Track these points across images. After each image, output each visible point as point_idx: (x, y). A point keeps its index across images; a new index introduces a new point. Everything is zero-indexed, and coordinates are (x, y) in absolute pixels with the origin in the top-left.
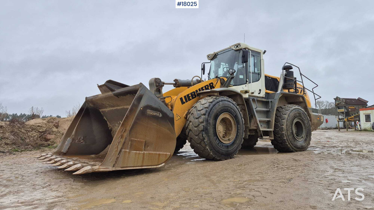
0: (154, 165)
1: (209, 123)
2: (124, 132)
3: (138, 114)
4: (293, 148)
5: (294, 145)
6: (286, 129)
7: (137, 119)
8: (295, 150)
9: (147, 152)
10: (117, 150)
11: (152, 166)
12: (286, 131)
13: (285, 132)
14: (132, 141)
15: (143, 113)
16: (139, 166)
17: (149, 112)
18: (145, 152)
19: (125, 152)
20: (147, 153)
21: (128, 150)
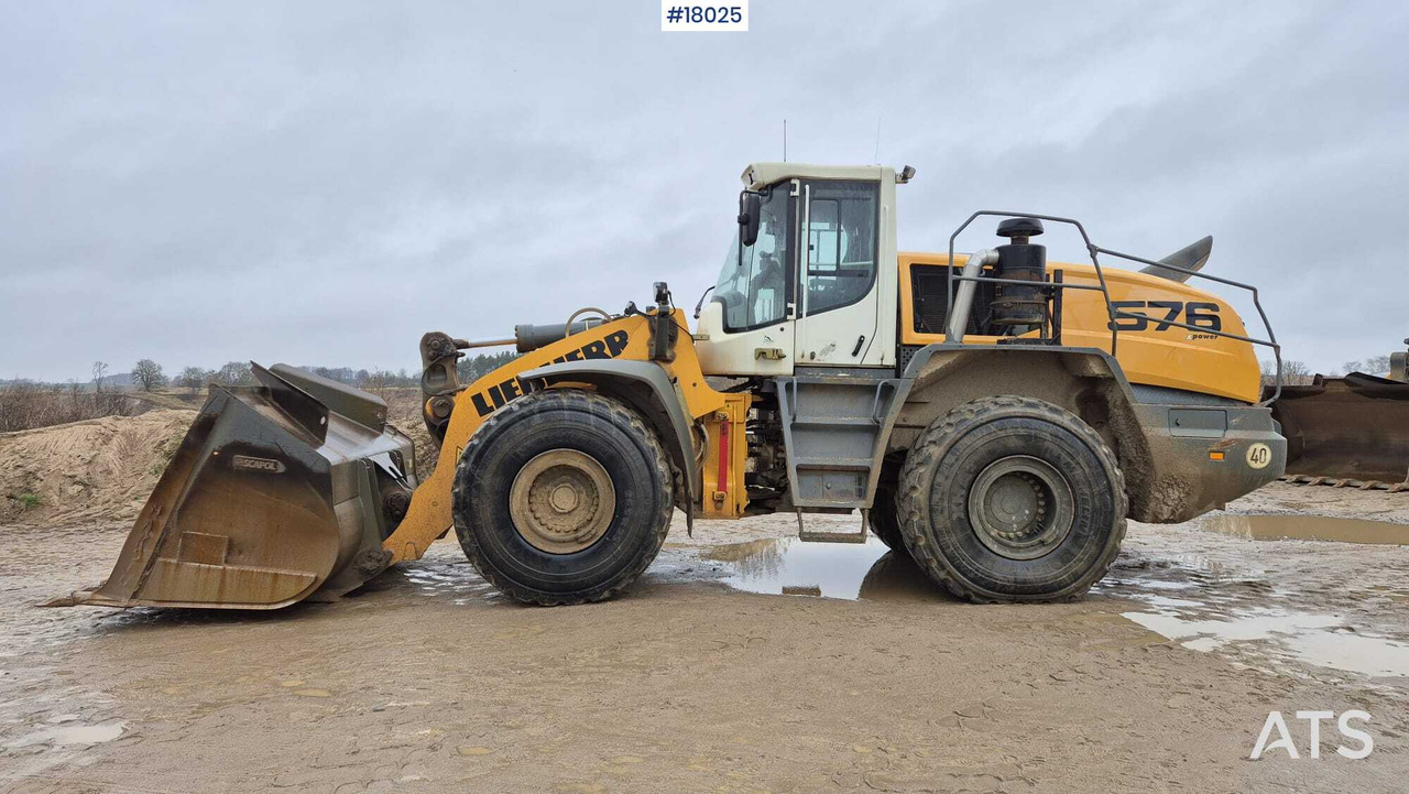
0: (259, 604)
1: (478, 487)
2: (160, 514)
3: (203, 469)
4: (965, 588)
5: (972, 575)
6: (924, 504)
7: (203, 479)
8: (977, 595)
9: (236, 568)
10: (141, 560)
11: (252, 604)
12: (925, 513)
13: (922, 518)
14: (185, 536)
15: (222, 462)
16: (208, 602)
17: (242, 461)
18: (229, 568)
19: (166, 564)
20: (232, 570)
21: (174, 561)
